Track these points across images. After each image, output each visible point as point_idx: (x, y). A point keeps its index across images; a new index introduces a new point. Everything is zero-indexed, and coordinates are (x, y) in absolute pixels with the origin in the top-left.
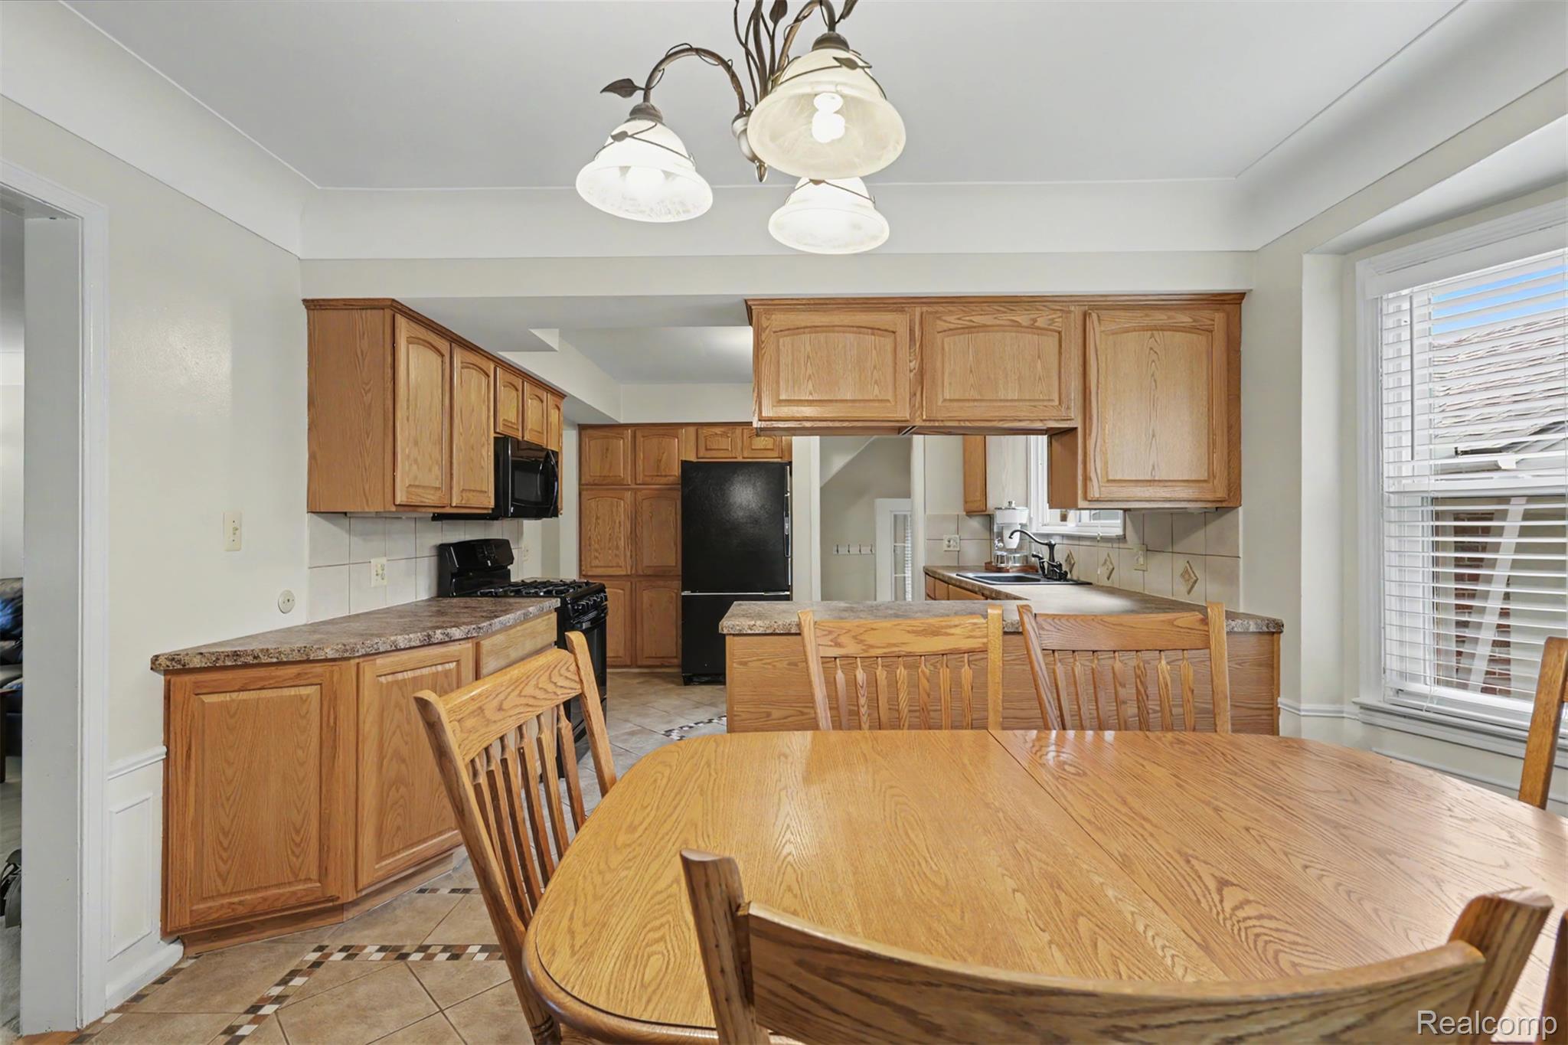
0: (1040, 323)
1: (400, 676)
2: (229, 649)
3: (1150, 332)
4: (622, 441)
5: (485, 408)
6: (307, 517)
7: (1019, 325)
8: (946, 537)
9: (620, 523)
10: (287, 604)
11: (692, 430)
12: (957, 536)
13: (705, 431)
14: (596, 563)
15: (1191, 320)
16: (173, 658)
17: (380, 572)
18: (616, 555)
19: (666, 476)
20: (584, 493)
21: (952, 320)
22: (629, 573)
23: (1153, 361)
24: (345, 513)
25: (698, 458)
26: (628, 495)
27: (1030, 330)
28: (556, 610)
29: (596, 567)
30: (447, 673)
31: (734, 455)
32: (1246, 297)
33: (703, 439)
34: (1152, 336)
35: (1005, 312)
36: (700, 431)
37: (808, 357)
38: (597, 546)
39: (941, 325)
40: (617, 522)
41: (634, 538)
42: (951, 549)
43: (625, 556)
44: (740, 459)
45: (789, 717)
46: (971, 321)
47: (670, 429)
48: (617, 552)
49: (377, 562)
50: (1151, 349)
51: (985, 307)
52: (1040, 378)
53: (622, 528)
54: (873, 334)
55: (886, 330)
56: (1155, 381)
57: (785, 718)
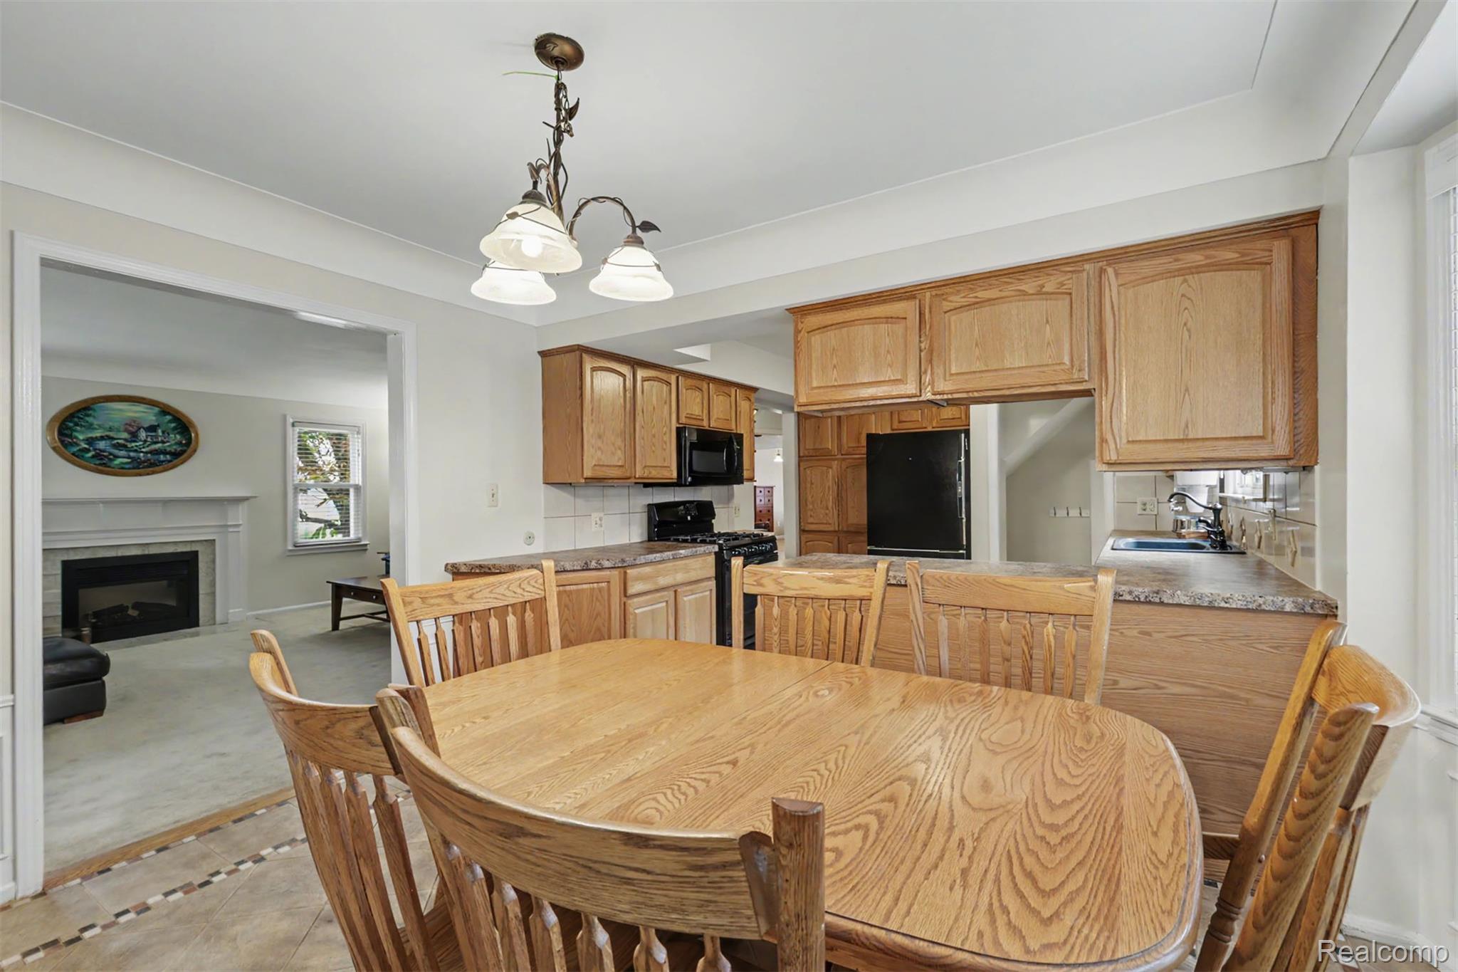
0: (1049, 288)
1: (568, 588)
2: (478, 563)
3: (1182, 278)
4: (830, 420)
5: (666, 407)
6: (543, 486)
7: (1024, 293)
8: (1139, 500)
9: (829, 487)
10: (530, 538)
12: (1154, 498)
14: (811, 520)
15: (1237, 255)
16: (453, 565)
17: (599, 522)
18: (826, 514)
20: (801, 464)
21: (958, 300)
22: (837, 529)
23: (1186, 309)
24: (571, 484)
25: (893, 430)
26: (835, 464)
27: (1038, 297)
28: (716, 553)
29: (812, 523)
30: (600, 590)
31: (924, 426)
32: (1321, 215)
33: (896, 414)
34: (1185, 281)
35: (1012, 283)
37: (834, 349)
38: (812, 506)
39: (947, 305)
40: (827, 486)
41: (839, 499)
42: (1148, 512)
43: (833, 514)
44: (930, 429)
46: (976, 297)
48: (827, 511)
49: (595, 516)
50: (1183, 295)
51: (993, 281)
52: (1049, 343)
53: (830, 492)
54: (887, 323)
55: (898, 318)
56: (1189, 330)
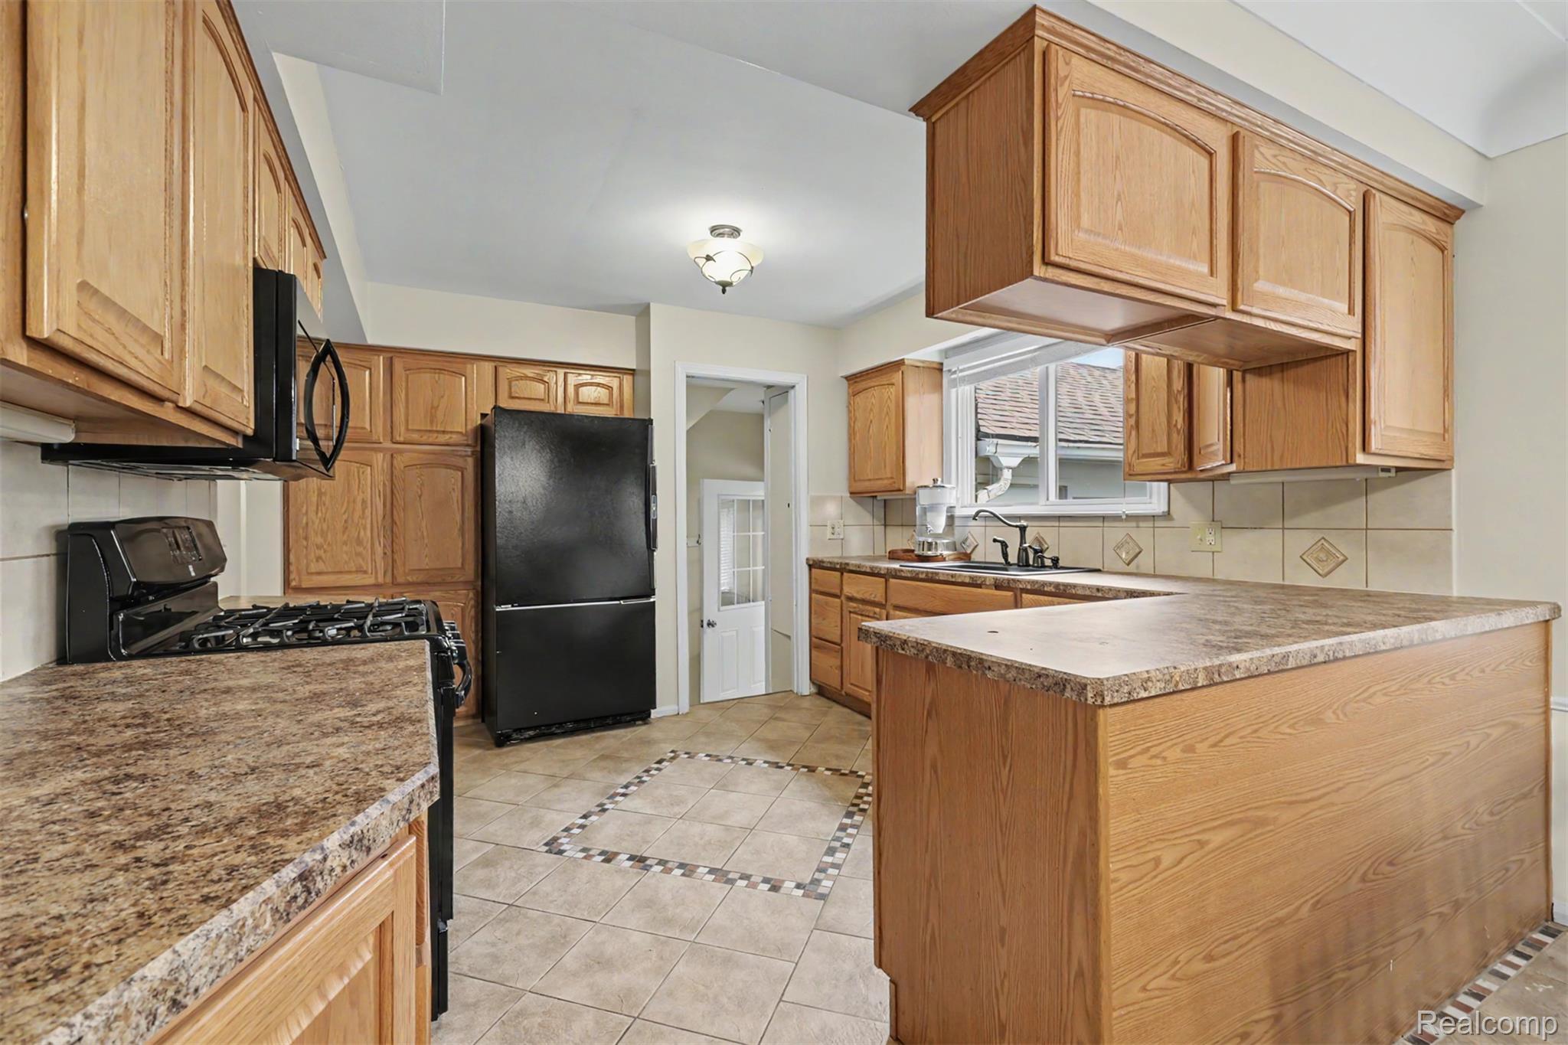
4: (367, 373)
9: (364, 502)
11: (488, 367)
13: (506, 372)
14: (315, 567)
15: (1434, 231)
18: (356, 554)
19: (444, 432)
26: (379, 459)
29: (319, 573)
31: (552, 409)
33: (506, 382)
36: (500, 370)
38: (319, 540)
40: (359, 500)
41: (390, 525)
43: (373, 553)
45: (1182, 859)
47: (453, 362)
48: (359, 549)
53: (368, 512)
57: (1180, 862)
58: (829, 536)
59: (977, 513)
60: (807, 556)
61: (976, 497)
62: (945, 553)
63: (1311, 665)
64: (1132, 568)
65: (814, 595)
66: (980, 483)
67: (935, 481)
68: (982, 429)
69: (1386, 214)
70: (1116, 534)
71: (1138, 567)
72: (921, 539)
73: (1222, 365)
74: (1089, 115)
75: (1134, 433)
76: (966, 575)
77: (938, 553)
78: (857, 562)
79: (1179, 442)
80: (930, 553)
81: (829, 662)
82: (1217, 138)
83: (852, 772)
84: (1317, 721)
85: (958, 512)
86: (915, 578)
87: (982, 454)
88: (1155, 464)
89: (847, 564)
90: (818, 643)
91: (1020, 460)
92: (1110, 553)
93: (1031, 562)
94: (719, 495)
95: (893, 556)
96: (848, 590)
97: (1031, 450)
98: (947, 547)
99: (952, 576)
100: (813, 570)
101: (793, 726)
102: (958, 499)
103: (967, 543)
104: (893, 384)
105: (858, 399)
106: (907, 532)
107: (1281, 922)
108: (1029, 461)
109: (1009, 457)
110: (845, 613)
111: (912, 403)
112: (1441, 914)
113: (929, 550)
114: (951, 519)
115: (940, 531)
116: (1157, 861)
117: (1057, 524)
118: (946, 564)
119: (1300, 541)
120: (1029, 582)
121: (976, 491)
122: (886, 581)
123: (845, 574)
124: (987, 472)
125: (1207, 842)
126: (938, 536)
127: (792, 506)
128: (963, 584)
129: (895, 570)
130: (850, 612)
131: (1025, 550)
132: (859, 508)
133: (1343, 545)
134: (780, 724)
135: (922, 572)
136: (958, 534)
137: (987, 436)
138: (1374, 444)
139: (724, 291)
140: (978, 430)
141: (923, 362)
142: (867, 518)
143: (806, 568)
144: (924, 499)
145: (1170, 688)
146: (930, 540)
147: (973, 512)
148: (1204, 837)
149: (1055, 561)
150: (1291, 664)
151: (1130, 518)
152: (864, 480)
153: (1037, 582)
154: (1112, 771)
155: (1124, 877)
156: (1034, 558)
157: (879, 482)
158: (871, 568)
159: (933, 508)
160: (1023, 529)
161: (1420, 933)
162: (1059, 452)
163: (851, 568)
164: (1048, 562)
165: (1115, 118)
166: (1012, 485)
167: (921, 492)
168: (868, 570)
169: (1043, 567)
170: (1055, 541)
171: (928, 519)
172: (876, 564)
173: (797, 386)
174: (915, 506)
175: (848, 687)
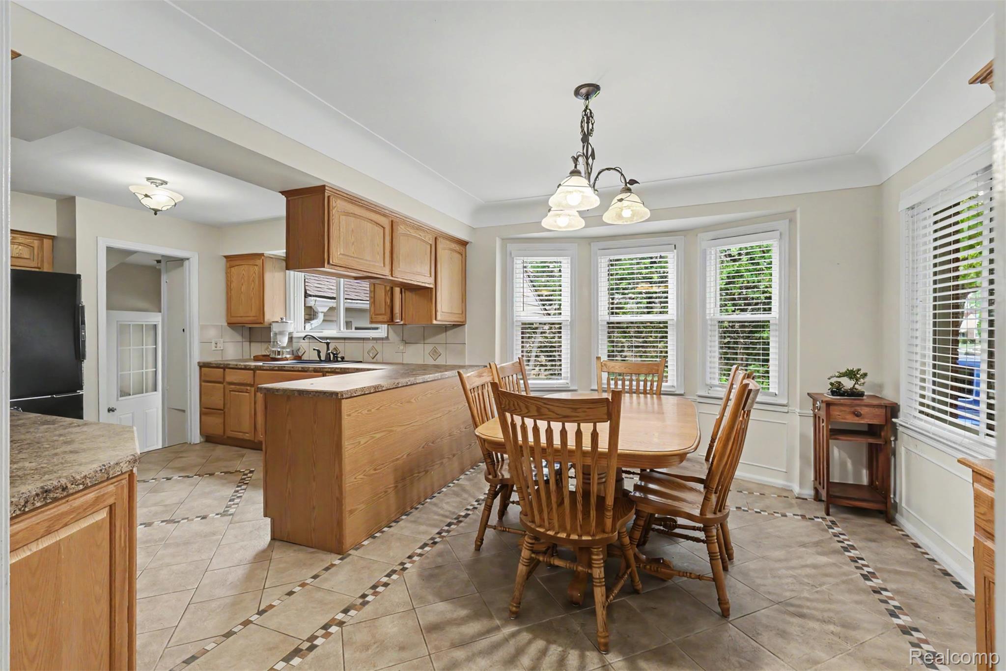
57: (366, 442)
58: (214, 348)
59: (306, 336)
60: (198, 361)
61: (305, 327)
62: (288, 356)
63: (406, 386)
64: (374, 360)
65: (203, 384)
66: (307, 320)
67: (282, 319)
68: (308, 292)
69: (442, 245)
70: (369, 345)
71: (377, 360)
72: (273, 349)
73: (398, 287)
74: (343, 218)
75: (373, 305)
76: (300, 366)
77: (284, 356)
78: (235, 363)
79: (388, 311)
80: (279, 357)
81: (215, 422)
82: (385, 222)
83: (236, 471)
84: (409, 402)
85: (295, 335)
86: (272, 369)
87: (308, 305)
88: (380, 318)
89: (229, 364)
90: (206, 411)
91: (328, 308)
92: (366, 354)
93: (332, 359)
94: (117, 321)
95: (256, 359)
96: (229, 379)
97: (332, 303)
98: (288, 353)
99: (293, 367)
100: (203, 369)
101: (192, 458)
102: (295, 329)
103: (300, 351)
104: (257, 265)
105: (233, 269)
106: (265, 346)
107: (397, 459)
108: (332, 309)
109: (322, 306)
110: (227, 391)
111: (268, 277)
112: (448, 458)
113: (279, 355)
114: (291, 339)
115: (285, 345)
116: (359, 442)
117: (343, 341)
118: (289, 363)
119: (429, 348)
120: (329, 368)
121: (305, 323)
122: (254, 373)
123: (227, 370)
124: (310, 314)
125: (374, 437)
126: (284, 348)
127: (187, 330)
128: (298, 371)
129: (260, 366)
130: (230, 391)
131: (329, 354)
132: (233, 332)
133: (440, 349)
134: (184, 459)
135: (275, 367)
136: (295, 345)
137: (310, 296)
138: (439, 318)
139: (156, 214)
140: (306, 293)
141: (275, 255)
142: (239, 338)
143: (198, 368)
144: (275, 328)
145: (363, 393)
146: (279, 350)
147: (303, 335)
148: (374, 435)
149: (343, 358)
150: (400, 385)
151: (374, 339)
152: (237, 317)
153: (333, 368)
154: (346, 417)
155: (350, 447)
156: (334, 357)
157: (249, 318)
158: (245, 366)
159: (282, 333)
160: (328, 344)
161: (442, 463)
162: (346, 305)
163: (231, 366)
164: (339, 359)
165: (352, 219)
166: (324, 321)
167: (274, 324)
168: (243, 367)
169: (337, 361)
170: (344, 349)
171: (278, 340)
172: (247, 363)
173: (191, 259)
174: (271, 332)
175: (230, 433)
